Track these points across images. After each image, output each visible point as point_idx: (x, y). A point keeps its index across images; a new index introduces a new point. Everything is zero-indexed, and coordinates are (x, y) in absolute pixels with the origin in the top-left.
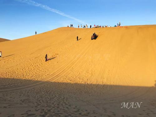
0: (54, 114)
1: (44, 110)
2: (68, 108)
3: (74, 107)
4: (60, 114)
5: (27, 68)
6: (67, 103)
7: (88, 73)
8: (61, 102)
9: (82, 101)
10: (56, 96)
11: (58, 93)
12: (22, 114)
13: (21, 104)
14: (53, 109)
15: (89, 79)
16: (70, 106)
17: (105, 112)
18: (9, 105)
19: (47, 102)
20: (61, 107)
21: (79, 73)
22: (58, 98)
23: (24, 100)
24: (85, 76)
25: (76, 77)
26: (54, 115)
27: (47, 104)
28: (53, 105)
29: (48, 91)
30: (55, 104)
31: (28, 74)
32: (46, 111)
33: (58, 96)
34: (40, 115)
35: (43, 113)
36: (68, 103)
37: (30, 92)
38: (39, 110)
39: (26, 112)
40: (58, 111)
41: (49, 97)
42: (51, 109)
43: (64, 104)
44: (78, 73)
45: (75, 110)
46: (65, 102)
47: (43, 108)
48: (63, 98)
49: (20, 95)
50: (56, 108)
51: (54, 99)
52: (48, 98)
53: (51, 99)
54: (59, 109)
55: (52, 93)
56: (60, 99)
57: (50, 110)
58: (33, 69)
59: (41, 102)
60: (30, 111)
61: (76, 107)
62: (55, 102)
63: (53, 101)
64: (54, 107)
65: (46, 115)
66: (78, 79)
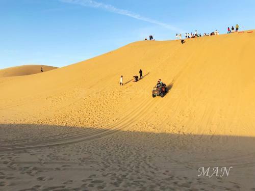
0: (132, 182)
1: (115, 174)
2: (153, 173)
3: (164, 171)
4: (142, 183)
5: (85, 110)
6: (151, 165)
7: (183, 115)
8: (141, 163)
9: (176, 161)
10: (132, 153)
11: (134, 149)
12: (84, 181)
13: (80, 164)
14: (130, 173)
15: (185, 126)
16: (156, 169)
17: (220, 182)
18: (63, 166)
19: (119, 163)
20: (142, 171)
21: (168, 116)
22: (136, 157)
23: (84, 159)
24: (178, 121)
25: (163, 123)
26: (132, 184)
27: (119, 166)
28: (128, 168)
29: (119, 145)
30: (131, 165)
31: (87, 119)
32: (120, 177)
33: (135, 154)
34: (111, 183)
35: (116, 180)
36: (154, 165)
37: (91, 146)
38: (108, 174)
39: (90, 177)
40: (139, 178)
41: (121, 155)
42: (127, 174)
43: (147, 167)
44: (165, 116)
45: (167, 177)
46: (148, 163)
47: (114, 172)
48: (143, 156)
49: (78, 152)
50: (134, 172)
51: (131, 157)
52: (121, 157)
53: (124, 157)
54: (139, 175)
55: (126, 148)
56: (140, 158)
57: (125, 176)
58: (94, 111)
59: (109, 163)
60: (95, 175)
61: (167, 171)
62: (131, 162)
63: (129, 161)
64: (131, 170)
65: (121, 183)
66: (167, 126)
